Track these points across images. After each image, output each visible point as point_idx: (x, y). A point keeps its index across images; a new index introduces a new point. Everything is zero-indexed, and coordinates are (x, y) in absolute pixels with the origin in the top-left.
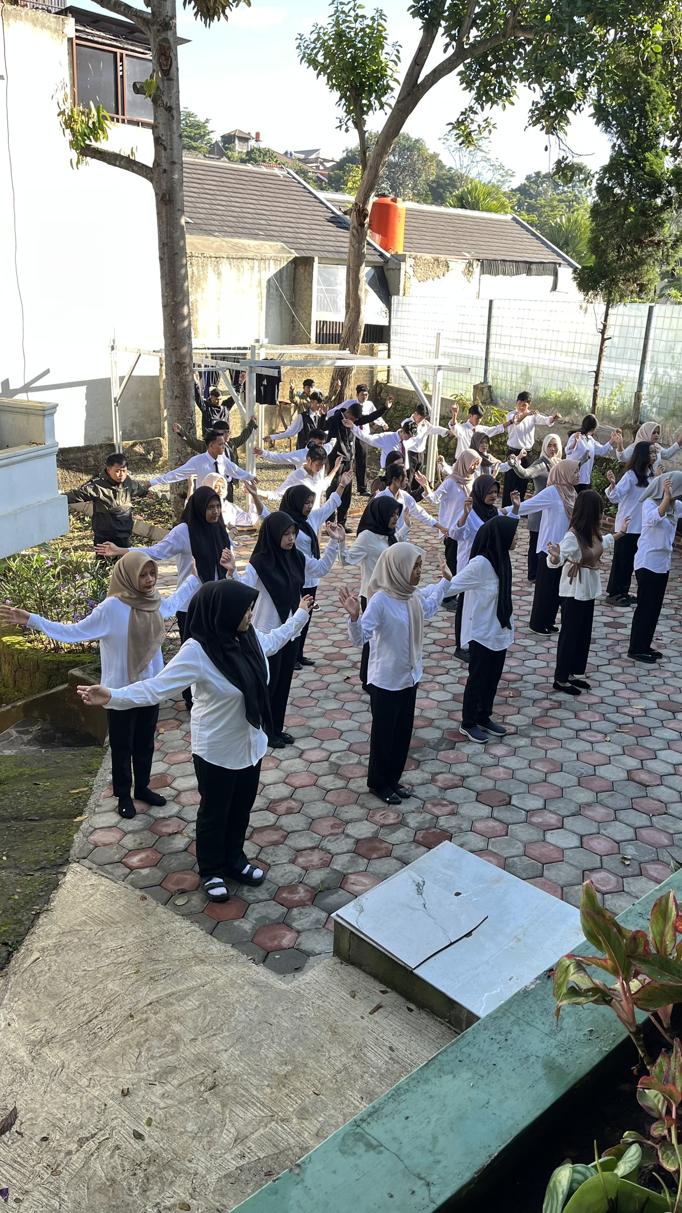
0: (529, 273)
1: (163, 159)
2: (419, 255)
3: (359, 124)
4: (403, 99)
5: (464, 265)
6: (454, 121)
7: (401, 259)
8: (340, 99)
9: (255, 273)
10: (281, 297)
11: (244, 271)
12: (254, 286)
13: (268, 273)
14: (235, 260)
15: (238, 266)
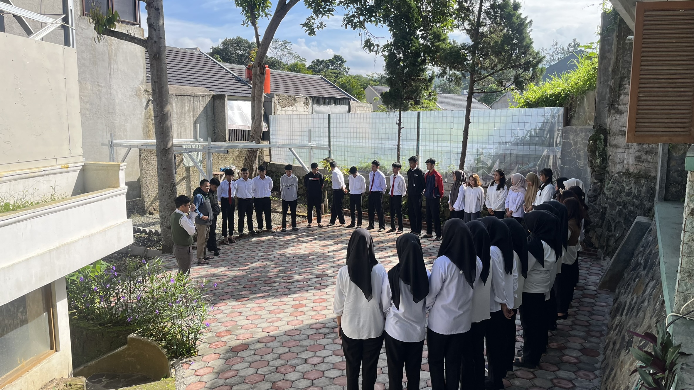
0: (336, 104)
1: (155, 36)
2: (281, 94)
3: (254, 23)
4: (279, 11)
5: (304, 100)
6: (303, 23)
7: (271, 96)
8: (243, 11)
9: (192, 103)
10: (207, 116)
11: (185, 102)
12: (191, 110)
13: (199, 103)
14: (180, 97)
15: (182, 100)
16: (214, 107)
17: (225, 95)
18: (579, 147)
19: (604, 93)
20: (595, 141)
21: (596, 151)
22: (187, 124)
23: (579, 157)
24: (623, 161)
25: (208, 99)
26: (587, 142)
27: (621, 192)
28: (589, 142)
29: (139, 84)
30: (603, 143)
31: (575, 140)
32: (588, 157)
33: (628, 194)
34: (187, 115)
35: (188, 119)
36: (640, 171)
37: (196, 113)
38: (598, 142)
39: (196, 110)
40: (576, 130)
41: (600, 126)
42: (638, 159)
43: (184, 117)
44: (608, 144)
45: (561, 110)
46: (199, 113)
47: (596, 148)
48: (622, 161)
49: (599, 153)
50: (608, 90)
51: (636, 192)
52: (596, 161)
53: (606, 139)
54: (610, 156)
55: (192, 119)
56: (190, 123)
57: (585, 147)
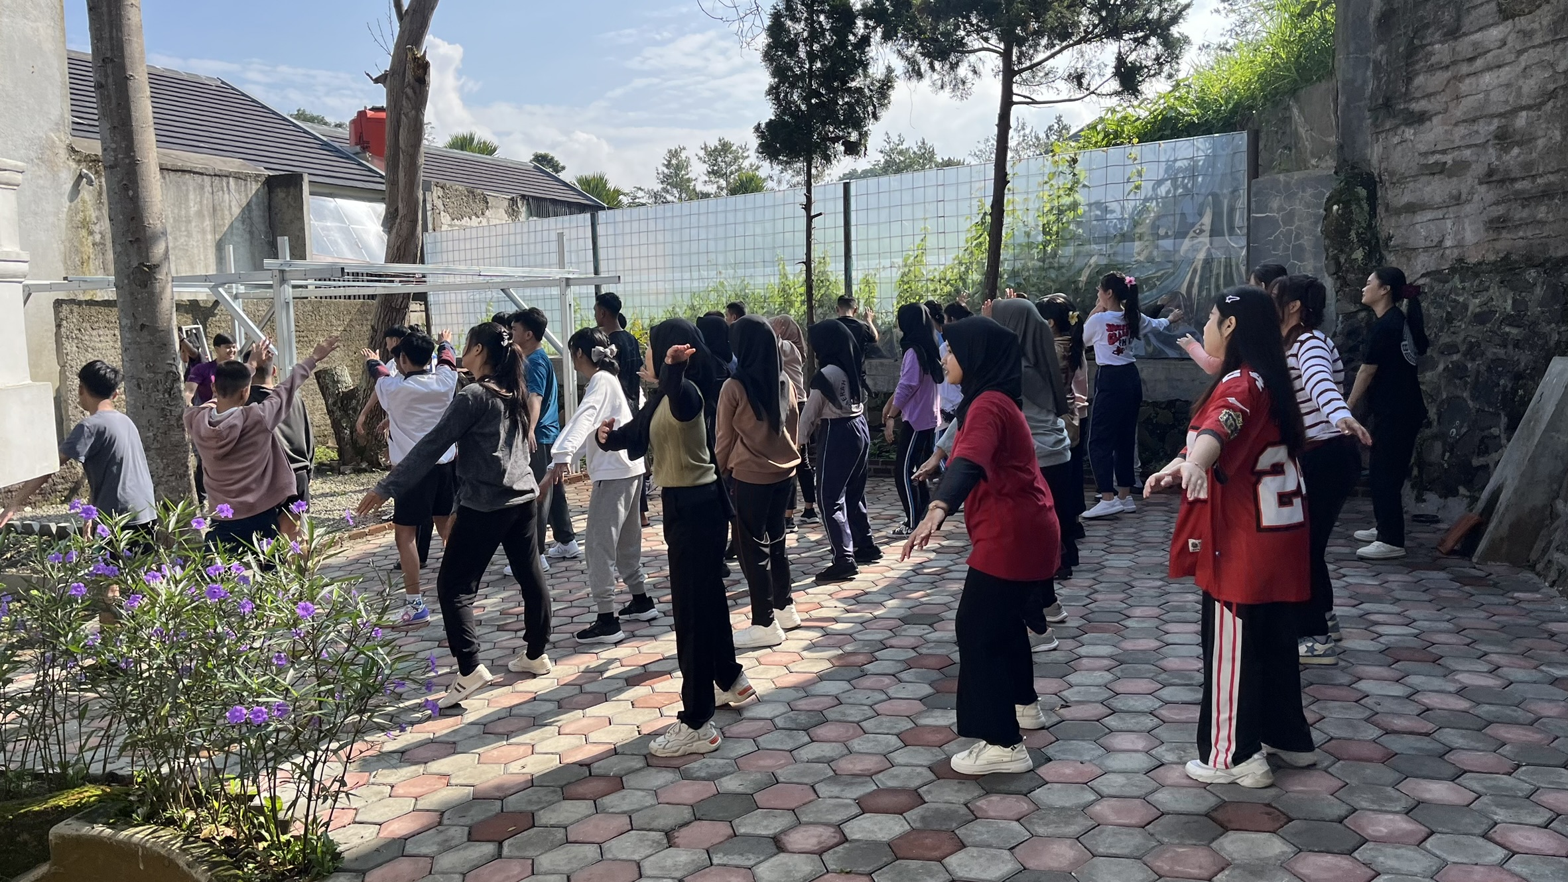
2: (448, 184)
5: (506, 203)
9: (207, 194)
10: (251, 233)
11: (187, 190)
12: (206, 213)
13: (226, 196)
14: (172, 174)
15: (178, 182)
16: (270, 208)
17: (301, 176)
18: (1299, 227)
19: (1359, 82)
20: (1346, 205)
21: (1350, 230)
22: (196, 251)
23: (1299, 252)
24: (1441, 242)
25: (254, 187)
26: (1322, 211)
27: (1449, 319)
28: (1328, 209)
29: (51, 130)
30: (1366, 207)
31: (1285, 209)
32: (1327, 250)
33: (1481, 318)
34: (193, 224)
35: (197, 236)
36: (1508, 253)
37: (221, 222)
38: (1354, 207)
39: (219, 213)
40: (1287, 184)
41: (1353, 168)
42: (1497, 225)
43: (187, 230)
44: (1380, 210)
45: (1241, 139)
46: (227, 223)
47: (1350, 222)
48: (1436, 240)
49: (1357, 234)
50: (1369, 73)
51: (1509, 308)
52: (1353, 257)
53: (1372, 199)
54: (1390, 238)
55: (209, 237)
56: (205, 248)
57: (1316, 223)
